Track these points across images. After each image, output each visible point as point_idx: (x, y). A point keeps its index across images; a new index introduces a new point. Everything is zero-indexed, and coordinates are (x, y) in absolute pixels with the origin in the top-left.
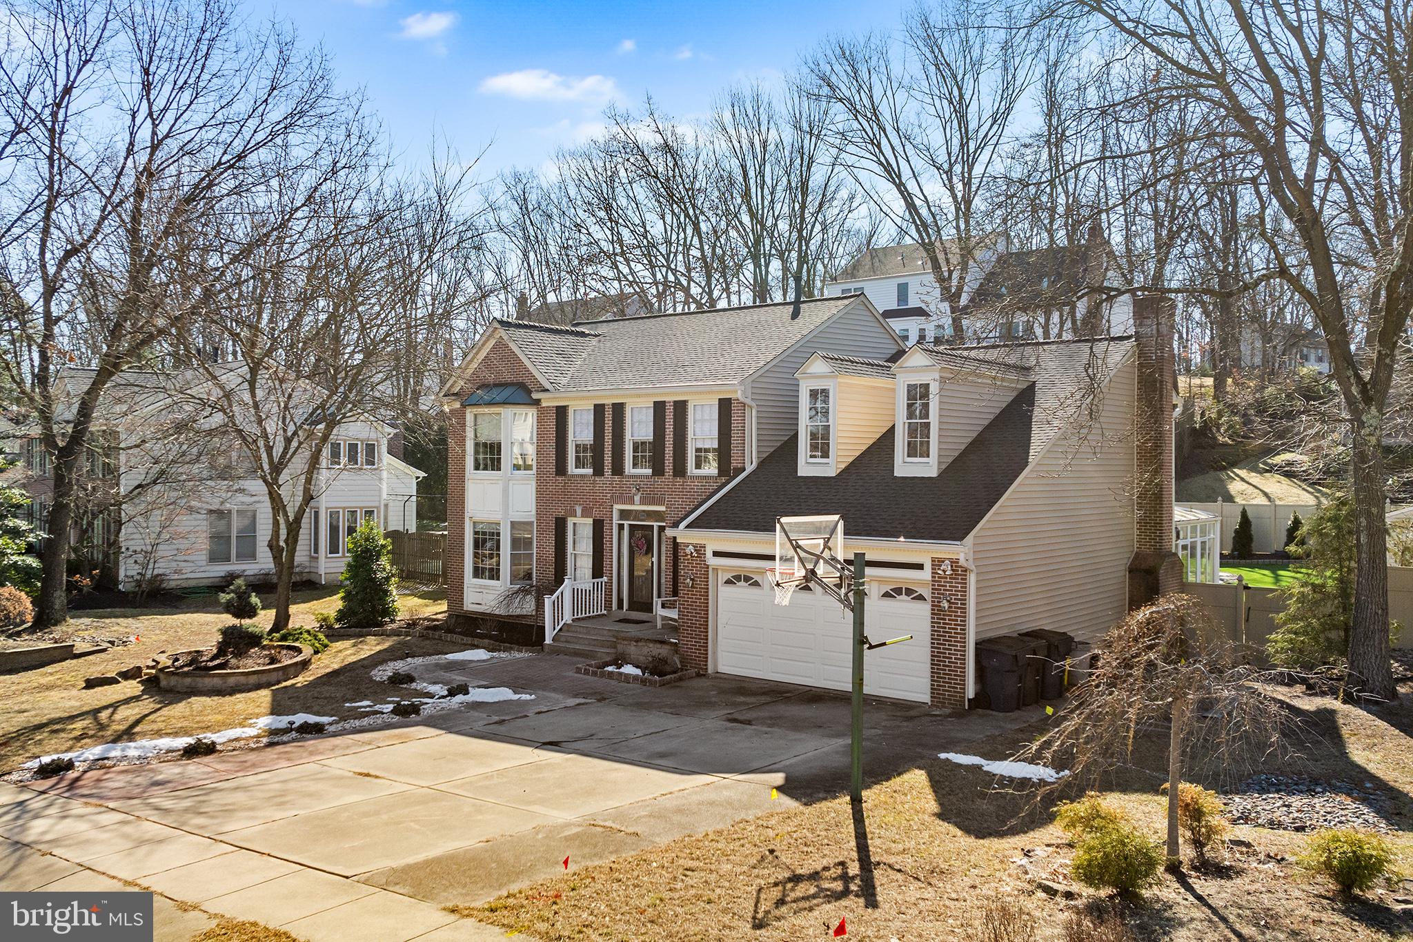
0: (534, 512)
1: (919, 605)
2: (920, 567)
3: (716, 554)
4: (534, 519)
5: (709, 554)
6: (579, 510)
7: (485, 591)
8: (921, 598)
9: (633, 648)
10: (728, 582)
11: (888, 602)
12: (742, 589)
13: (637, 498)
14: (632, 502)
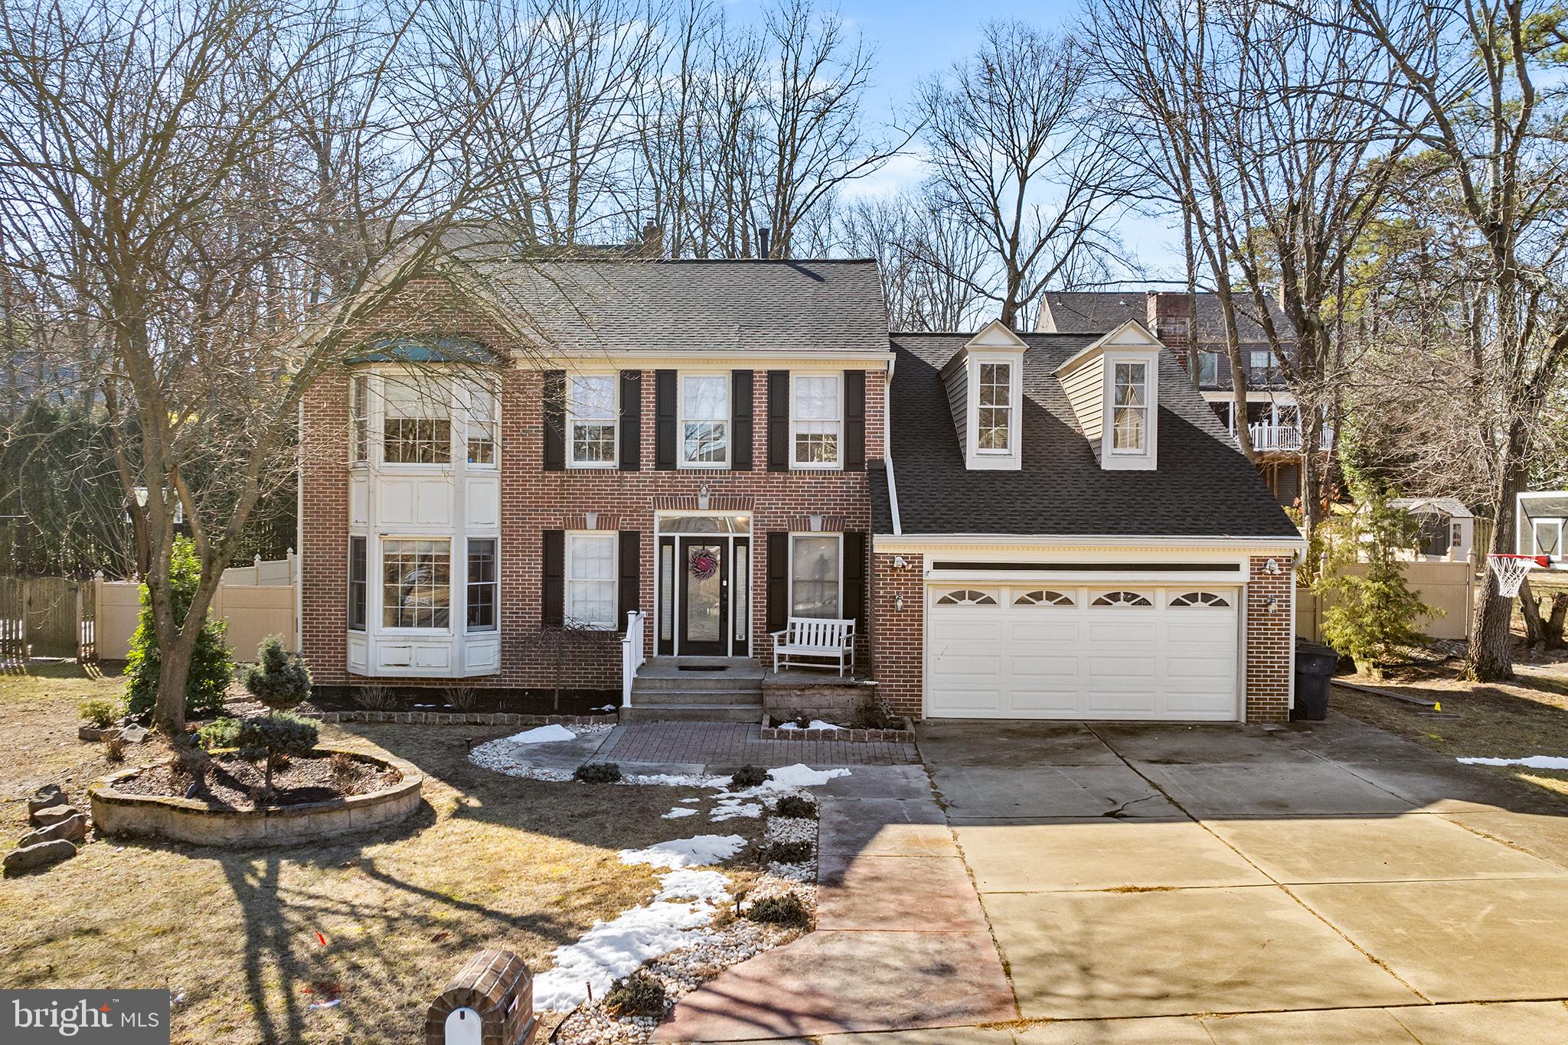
0: (497, 524)
1: (1219, 611)
2: (1235, 567)
3: (938, 566)
4: (496, 534)
5: (927, 565)
6: (591, 519)
7: (414, 645)
8: (1222, 603)
9: (795, 699)
10: (945, 601)
11: (1179, 611)
12: (966, 610)
13: (703, 501)
14: (694, 505)
